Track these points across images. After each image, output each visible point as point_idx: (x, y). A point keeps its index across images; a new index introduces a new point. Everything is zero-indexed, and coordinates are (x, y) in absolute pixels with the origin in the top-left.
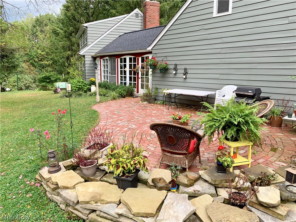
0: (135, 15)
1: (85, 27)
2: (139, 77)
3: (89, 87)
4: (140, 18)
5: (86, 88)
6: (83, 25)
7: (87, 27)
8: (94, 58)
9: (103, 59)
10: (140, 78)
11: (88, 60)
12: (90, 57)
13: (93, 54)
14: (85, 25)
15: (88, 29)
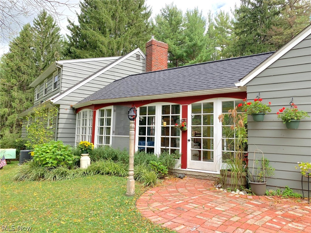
0: (135, 56)
1: (59, 65)
2: (188, 139)
3: (77, 157)
4: (141, 61)
5: (71, 159)
6: (57, 62)
7: (62, 66)
8: (76, 110)
9: (99, 110)
10: (189, 141)
11: (65, 112)
12: (69, 107)
13: (74, 104)
14: (60, 62)
15: (64, 69)
